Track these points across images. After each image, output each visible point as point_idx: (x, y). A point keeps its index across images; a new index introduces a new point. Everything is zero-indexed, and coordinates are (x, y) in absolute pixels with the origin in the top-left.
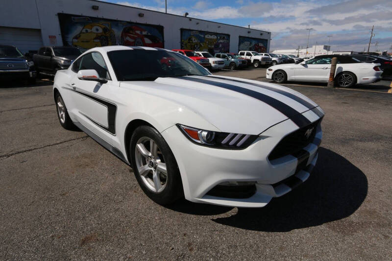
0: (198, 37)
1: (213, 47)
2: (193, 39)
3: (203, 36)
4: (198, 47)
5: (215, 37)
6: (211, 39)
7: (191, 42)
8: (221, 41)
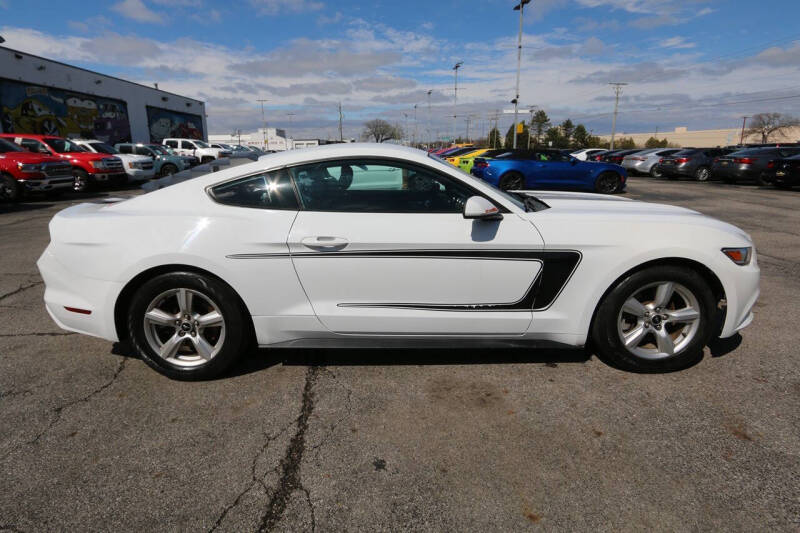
0: (46, 102)
1: (91, 127)
2: (36, 107)
3: (61, 101)
4: (53, 126)
5: (93, 106)
6: (83, 110)
7: (30, 113)
8: (109, 115)
